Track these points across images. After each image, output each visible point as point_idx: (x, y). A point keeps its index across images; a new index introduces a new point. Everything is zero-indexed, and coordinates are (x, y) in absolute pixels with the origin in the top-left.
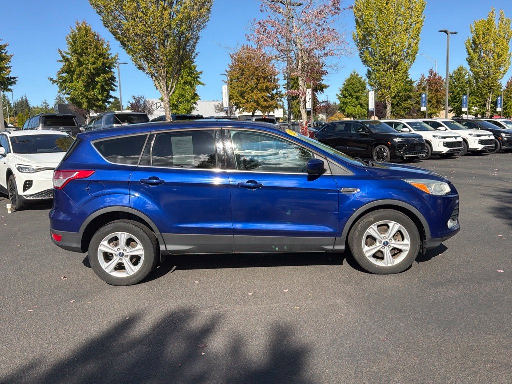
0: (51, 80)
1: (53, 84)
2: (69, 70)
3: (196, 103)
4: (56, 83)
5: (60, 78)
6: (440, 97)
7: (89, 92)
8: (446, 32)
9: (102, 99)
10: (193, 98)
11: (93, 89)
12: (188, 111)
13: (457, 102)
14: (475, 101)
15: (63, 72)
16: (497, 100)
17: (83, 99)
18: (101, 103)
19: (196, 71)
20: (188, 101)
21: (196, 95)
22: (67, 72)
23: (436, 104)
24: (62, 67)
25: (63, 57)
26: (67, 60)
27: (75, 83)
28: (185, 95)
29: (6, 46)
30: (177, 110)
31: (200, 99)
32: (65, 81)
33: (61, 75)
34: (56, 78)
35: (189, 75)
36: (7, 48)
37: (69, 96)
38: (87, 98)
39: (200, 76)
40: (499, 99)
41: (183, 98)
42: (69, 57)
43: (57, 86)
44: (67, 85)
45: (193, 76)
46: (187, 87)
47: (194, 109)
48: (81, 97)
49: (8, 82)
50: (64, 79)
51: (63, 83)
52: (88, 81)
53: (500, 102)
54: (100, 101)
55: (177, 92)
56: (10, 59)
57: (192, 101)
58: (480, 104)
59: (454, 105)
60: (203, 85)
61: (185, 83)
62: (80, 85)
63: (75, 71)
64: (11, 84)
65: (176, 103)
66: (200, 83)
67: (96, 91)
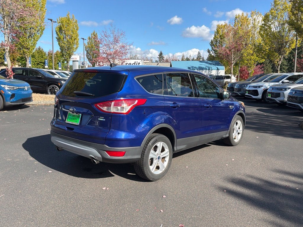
6: (15, 56)
8: (51, 20)
13: (24, 61)
14: (34, 61)
16: (45, 61)
23: (13, 61)
40: (46, 61)
53: (46, 63)
58: (37, 63)
59: (22, 62)
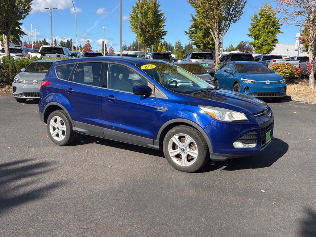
0: (185, 32)
1: (186, 34)
2: (196, 26)
3: (274, 46)
4: (188, 34)
5: (190, 31)
7: (205, 39)
9: (212, 44)
10: (273, 42)
11: (208, 37)
12: (268, 51)
15: (192, 27)
17: (201, 43)
18: (211, 46)
19: (278, 24)
20: (269, 44)
21: (276, 40)
22: (194, 27)
24: (192, 24)
25: (193, 18)
26: (195, 20)
27: (198, 34)
28: (267, 40)
29: (163, 13)
30: (261, 50)
31: (278, 43)
32: (193, 33)
33: (191, 29)
34: (188, 31)
35: (272, 27)
36: (164, 14)
37: (194, 42)
38: (203, 42)
39: (280, 27)
41: (266, 42)
42: (196, 18)
43: (188, 36)
44: (193, 35)
45: (275, 27)
46: (270, 35)
47: (273, 49)
48: (200, 42)
49: (162, 34)
50: (192, 32)
51: (191, 34)
52: (205, 32)
54: (210, 45)
55: (262, 38)
56: (165, 21)
57: (272, 44)
60: (282, 33)
61: (269, 32)
62: (200, 35)
63: (198, 27)
64: (164, 35)
65: (260, 45)
66: (279, 32)
67: (209, 38)
